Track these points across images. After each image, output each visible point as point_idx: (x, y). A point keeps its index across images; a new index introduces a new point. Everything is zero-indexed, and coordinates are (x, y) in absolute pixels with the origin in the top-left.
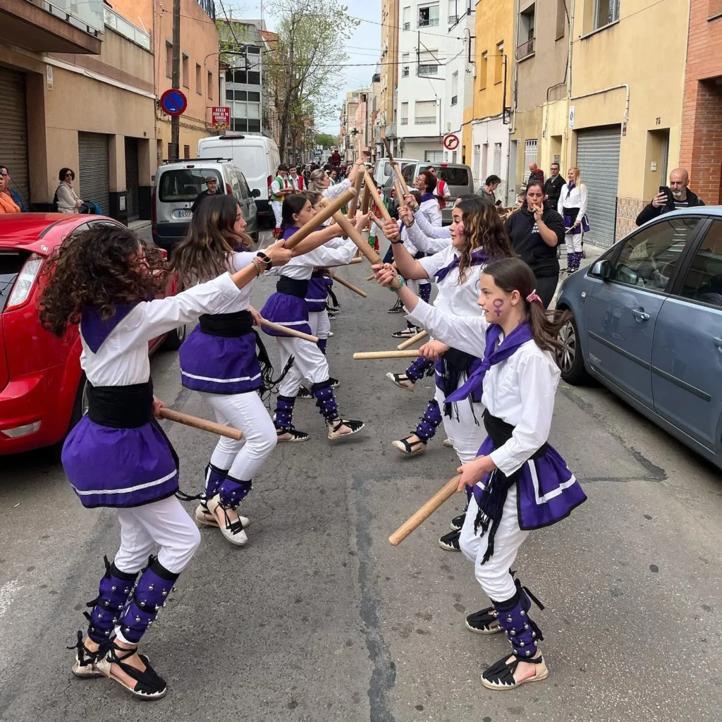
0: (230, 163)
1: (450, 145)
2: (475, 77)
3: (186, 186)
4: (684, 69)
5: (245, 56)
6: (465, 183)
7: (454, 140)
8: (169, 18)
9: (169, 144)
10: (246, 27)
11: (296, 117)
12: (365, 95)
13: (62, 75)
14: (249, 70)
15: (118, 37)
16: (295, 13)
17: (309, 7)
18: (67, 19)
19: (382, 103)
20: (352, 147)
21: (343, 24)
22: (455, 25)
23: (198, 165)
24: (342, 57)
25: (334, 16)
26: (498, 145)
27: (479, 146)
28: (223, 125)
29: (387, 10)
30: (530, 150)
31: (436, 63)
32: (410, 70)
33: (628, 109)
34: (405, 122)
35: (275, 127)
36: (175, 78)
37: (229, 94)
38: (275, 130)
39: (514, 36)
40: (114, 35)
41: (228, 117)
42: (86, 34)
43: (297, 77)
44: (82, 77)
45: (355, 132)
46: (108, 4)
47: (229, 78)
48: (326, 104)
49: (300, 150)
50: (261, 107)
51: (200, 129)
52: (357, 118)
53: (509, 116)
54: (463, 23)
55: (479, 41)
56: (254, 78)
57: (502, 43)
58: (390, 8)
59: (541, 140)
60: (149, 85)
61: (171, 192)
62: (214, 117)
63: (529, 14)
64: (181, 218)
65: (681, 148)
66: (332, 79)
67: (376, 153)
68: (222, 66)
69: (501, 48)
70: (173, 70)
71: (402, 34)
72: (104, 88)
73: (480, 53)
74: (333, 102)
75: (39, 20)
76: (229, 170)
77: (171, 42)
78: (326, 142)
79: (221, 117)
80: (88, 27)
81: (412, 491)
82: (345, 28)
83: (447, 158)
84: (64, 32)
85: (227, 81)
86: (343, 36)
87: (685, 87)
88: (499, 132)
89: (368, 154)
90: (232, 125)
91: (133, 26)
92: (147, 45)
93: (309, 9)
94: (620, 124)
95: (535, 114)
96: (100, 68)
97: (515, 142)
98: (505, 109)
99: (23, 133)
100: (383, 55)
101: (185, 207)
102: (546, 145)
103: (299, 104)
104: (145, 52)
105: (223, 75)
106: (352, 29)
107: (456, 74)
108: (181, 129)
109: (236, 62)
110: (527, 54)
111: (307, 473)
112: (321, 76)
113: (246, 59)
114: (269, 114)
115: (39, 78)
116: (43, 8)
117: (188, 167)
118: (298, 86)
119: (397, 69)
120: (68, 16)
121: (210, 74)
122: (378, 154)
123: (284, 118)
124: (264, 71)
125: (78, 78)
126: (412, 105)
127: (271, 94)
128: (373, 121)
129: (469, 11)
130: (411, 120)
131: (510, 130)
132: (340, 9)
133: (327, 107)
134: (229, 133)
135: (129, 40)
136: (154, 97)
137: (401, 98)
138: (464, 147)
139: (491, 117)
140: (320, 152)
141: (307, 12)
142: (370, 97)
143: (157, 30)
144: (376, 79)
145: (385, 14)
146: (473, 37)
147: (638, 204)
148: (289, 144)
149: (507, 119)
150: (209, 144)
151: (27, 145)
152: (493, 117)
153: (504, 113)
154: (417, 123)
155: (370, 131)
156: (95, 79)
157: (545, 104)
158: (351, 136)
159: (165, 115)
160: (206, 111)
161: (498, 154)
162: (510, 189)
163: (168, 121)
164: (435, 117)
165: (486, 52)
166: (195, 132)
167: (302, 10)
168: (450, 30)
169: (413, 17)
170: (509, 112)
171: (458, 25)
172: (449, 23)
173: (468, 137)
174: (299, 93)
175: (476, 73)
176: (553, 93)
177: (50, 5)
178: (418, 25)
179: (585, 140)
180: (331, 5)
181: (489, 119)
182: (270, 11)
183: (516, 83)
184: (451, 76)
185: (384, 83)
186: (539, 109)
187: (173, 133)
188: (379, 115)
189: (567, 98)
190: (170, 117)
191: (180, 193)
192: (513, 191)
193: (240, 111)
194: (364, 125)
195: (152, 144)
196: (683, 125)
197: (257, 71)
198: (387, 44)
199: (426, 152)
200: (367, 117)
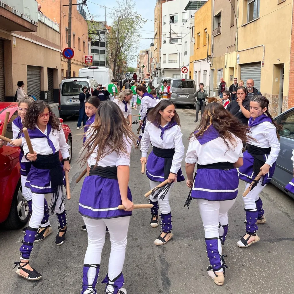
0: (93, 79)
1: (184, 71)
2: (195, 43)
3: (73, 89)
4: (291, 38)
5: (99, 35)
6: (192, 87)
7: (186, 69)
8: (67, 18)
9: (67, 71)
10: (99, 24)
11: (120, 60)
12: (147, 52)
13: (20, 41)
14: (100, 41)
15: (45, 26)
16: (120, 18)
17: (125, 15)
18: (22, 16)
19: (155, 54)
20: (142, 73)
21: (139, 22)
22: (186, 22)
23: (78, 80)
24: (139, 36)
25: (136, 18)
26: (205, 71)
27: (197, 72)
28: (90, 63)
29: (157, 17)
30: (219, 73)
31: (178, 38)
32: (166, 41)
33: (264, 55)
34: (164, 62)
35: (111, 64)
36: (69, 43)
37: (92, 51)
38: (111, 65)
39: (212, 26)
40: (43, 25)
41: (91, 60)
42: (30, 23)
43: (120, 44)
44: (29, 42)
45: (144, 66)
46: (41, 12)
47: (92, 44)
48: (132, 55)
49: (121, 74)
50: (105, 56)
51: (80, 65)
52: (144, 61)
53: (210, 59)
54: (189, 22)
55: (196, 28)
56: (103, 44)
57: (206, 29)
58: (158, 16)
59: (224, 70)
60: (58, 46)
61: (67, 91)
62: (86, 60)
63: (218, 17)
64: (71, 103)
65: (290, 72)
66: (135, 45)
67: (152, 75)
68: (89, 39)
69: (206, 31)
70: (69, 40)
71: (163, 27)
72: (39, 47)
73: (197, 33)
74: (135, 54)
75: (8, 16)
76: (92, 82)
77: (68, 28)
78: (131, 70)
79: (88, 60)
80: (31, 20)
81: (188, 247)
82: (140, 23)
83: (183, 76)
84: (19, 22)
85: (91, 45)
86: (139, 27)
87: (291, 45)
88: (206, 66)
89: (149, 75)
90: (93, 63)
91: (52, 22)
92: (58, 30)
93: (126, 16)
94: (261, 62)
95: (222, 58)
96: (37, 38)
97: (213, 70)
98: (208, 56)
99: (2, 66)
100: (155, 35)
101: (73, 98)
102: (227, 71)
103: (121, 55)
104: (57, 32)
105: (90, 43)
106: (143, 24)
107: (186, 42)
108: (72, 65)
109: (95, 38)
110: (218, 33)
111: (132, 236)
112: (130, 44)
113: (99, 36)
114: (109, 59)
115: (10, 42)
116: (12, 11)
117: (74, 80)
118: (120, 48)
119: (161, 41)
120: (22, 15)
121: (84, 42)
122: (153, 75)
123: (115, 61)
124: (106, 42)
125: (27, 42)
126: (167, 55)
127: (109, 51)
128: (151, 62)
129: (192, 17)
130: (167, 61)
131: (211, 65)
132: (138, 16)
133: (132, 56)
134: (92, 67)
135: (50, 27)
136: (60, 51)
137: (163, 52)
138: (190, 72)
139: (202, 60)
140: (129, 75)
141: (125, 17)
142: (150, 52)
143: (62, 24)
144: (152, 45)
145: (156, 19)
146: (194, 27)
147: (270, 96)
148: (117, 71)
149: (209, 60)
150: (83, 71)
151: (4, 71)
152: (203, 60)
153: (208, 58)
154: (169, 63)
155: (149, 66)
156: (35, 43)
157: (226, 54)
158: (142, 68)
159: (65, 59)
160: (83, 57)
161: (205, 75)
162: (211, 90)
163: (66, 62)
164: (177, 60)
165: (199, 33)
166: (78, 66)
167: (122, 16)
168: (183, 25)
169: (168, 19)
170: (210, 57)
171: (187, 22)
172: (182, 22)
173: (192, 68)
174: (121, 51)
175: (195, 42)
176: (229, 49)
177: (15, 11)
178: (170, 23)
179: (244, 69)
180: (134, 14)
181: (201, 60)
182: (109, 17)
183: (213, 45)
184: (184, 43)
185: (155, 46)
186: (223, 56)
187: (68, 66)
188: (153, 59)
189: (236, 51)
190: (67, 59)
191: (71, 92)
192: (212, 90)
193: (97, 58)
194: (147, 64)
195: (60, 71)
196: (290, 62)
197: (104, 41)
198: (157, 31)
199: (173, 74)
200: (148, 60)
